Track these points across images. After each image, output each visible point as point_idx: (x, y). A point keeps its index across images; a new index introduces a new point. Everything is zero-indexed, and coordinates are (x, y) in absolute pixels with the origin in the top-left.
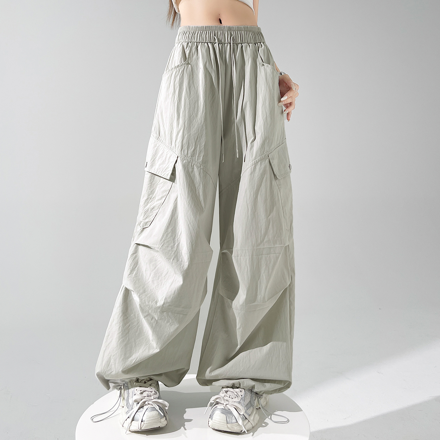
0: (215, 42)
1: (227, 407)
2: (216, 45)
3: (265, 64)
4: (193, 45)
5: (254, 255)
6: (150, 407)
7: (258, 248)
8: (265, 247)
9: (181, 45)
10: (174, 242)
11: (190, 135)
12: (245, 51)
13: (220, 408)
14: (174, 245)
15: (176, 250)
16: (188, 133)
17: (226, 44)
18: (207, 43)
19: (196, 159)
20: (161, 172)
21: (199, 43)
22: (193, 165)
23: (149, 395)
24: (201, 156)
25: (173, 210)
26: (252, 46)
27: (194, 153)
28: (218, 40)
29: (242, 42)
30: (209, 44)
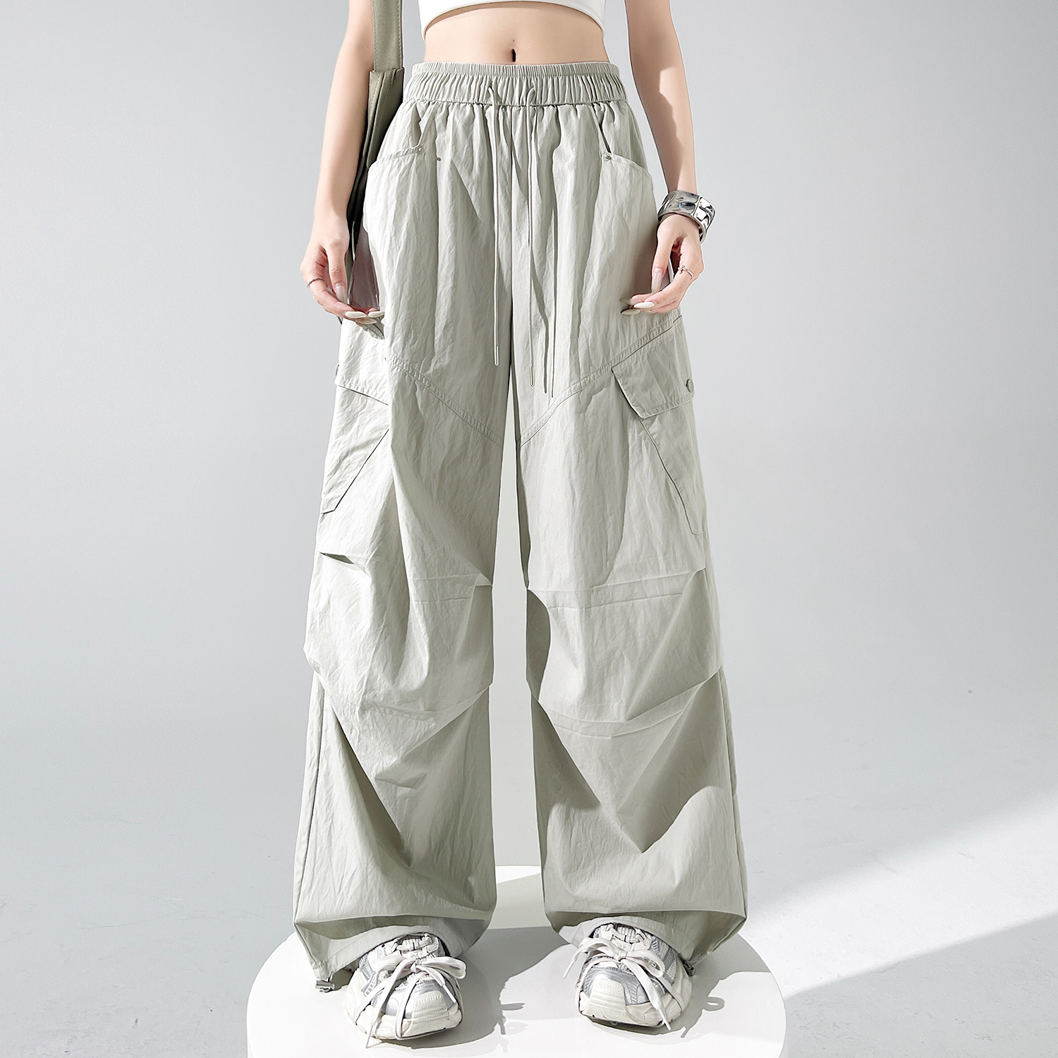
0: (489, 103)
1: (623, 966)
2: (491, 112)
4: (439, 109)
6: (421, 981)
9: (411, 105)
12: (565, 126)
13: (606, 967)
17: (514, 109)
18: (472, 104)
19: (421, 370)
20: (374, 387)
21: (453, 104)
22: (413, 382)
23: (416, 945)
26: (581, 112)
28: (497, 98)
29: (556, 103)
30: (475, 106)
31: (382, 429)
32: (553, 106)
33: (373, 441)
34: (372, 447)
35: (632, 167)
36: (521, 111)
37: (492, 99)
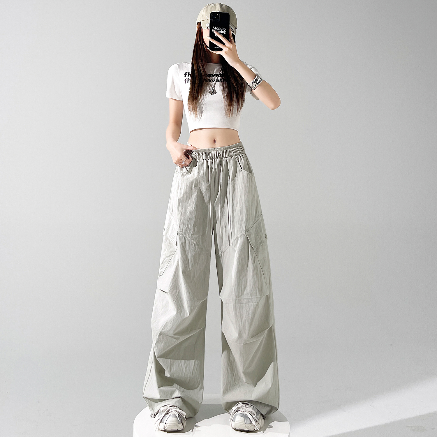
0: (208, 159)
1: (244, 413)
2: (209, 161)
3: (242, 170)
5: (237, 303)
7: (239, 298)
8: (245, 298)
10: (176, 289)
11: (185, 217)
12: (229, 163)
13: (240, 413)
14: (176, 291)
15: (178, 295)
16: (184, 216)
17: (215, 160)
18: (204, 160)
19: (188, 234)
22: (185, 238)
24: (191, 232)
25: (177, 266)
26: (234, 159)
27: (187, 230)
28: (210, 157)
29: (226, 157)
30: (205, 160)
31: (173, 251)
32: (226, 158)
33: (171, 255)
34: (171, 257)
35: (248, 173)
36: (217, 160)
37: (209, 158)
